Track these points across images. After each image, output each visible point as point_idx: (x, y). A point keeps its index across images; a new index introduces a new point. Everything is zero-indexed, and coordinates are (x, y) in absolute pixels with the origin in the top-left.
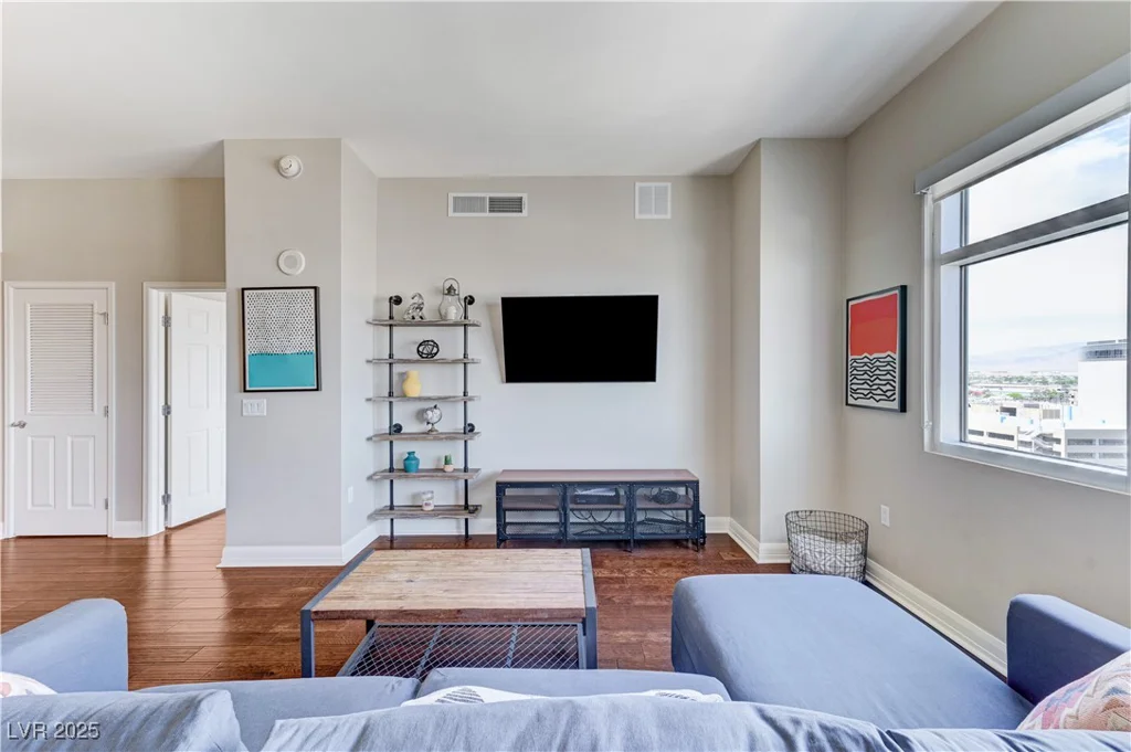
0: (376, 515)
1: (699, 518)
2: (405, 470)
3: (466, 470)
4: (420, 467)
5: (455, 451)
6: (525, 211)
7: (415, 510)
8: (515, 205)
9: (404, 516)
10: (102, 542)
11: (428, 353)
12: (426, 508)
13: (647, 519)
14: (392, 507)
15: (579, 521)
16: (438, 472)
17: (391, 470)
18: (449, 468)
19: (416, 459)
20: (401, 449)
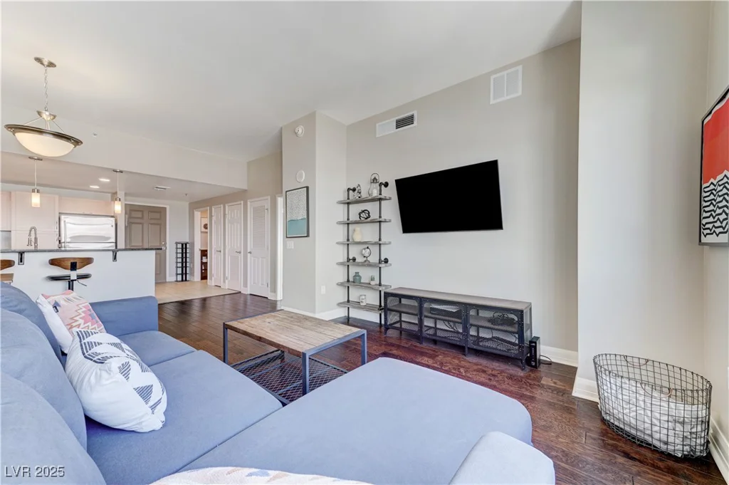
0: (340, 304)
1: (533, 344)
2: (354, 282)
3: (380, 285)
4: (362, 281)
5: (375, 273)
6: (415, 122)
7: (358, 305)
8: (408, 121)
9: (354, 307)
10: (265, 300)
11: (365, 218)
12: (361, 304)
13: (493, 337)
14: (348, 301)
15: (447, 329)
16: (368, 286)
17: (348, 281)
18: (373, 283)
19: (359, 276)
20: (353, 270)
